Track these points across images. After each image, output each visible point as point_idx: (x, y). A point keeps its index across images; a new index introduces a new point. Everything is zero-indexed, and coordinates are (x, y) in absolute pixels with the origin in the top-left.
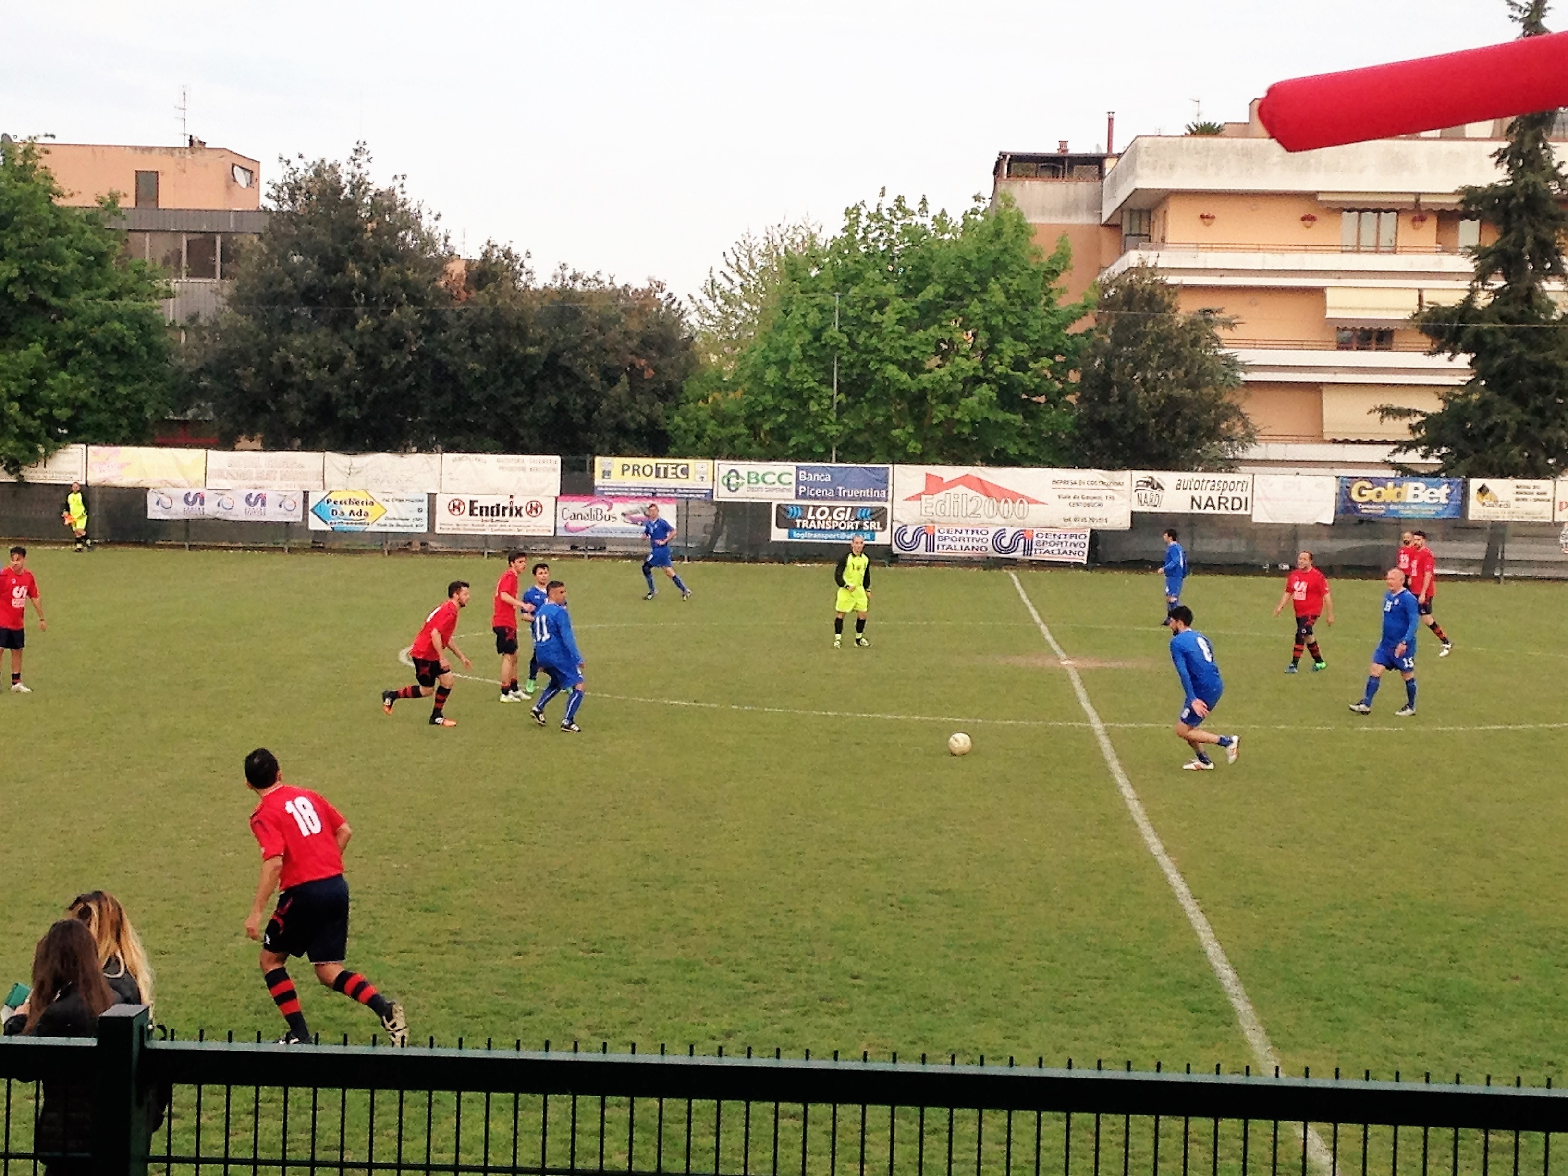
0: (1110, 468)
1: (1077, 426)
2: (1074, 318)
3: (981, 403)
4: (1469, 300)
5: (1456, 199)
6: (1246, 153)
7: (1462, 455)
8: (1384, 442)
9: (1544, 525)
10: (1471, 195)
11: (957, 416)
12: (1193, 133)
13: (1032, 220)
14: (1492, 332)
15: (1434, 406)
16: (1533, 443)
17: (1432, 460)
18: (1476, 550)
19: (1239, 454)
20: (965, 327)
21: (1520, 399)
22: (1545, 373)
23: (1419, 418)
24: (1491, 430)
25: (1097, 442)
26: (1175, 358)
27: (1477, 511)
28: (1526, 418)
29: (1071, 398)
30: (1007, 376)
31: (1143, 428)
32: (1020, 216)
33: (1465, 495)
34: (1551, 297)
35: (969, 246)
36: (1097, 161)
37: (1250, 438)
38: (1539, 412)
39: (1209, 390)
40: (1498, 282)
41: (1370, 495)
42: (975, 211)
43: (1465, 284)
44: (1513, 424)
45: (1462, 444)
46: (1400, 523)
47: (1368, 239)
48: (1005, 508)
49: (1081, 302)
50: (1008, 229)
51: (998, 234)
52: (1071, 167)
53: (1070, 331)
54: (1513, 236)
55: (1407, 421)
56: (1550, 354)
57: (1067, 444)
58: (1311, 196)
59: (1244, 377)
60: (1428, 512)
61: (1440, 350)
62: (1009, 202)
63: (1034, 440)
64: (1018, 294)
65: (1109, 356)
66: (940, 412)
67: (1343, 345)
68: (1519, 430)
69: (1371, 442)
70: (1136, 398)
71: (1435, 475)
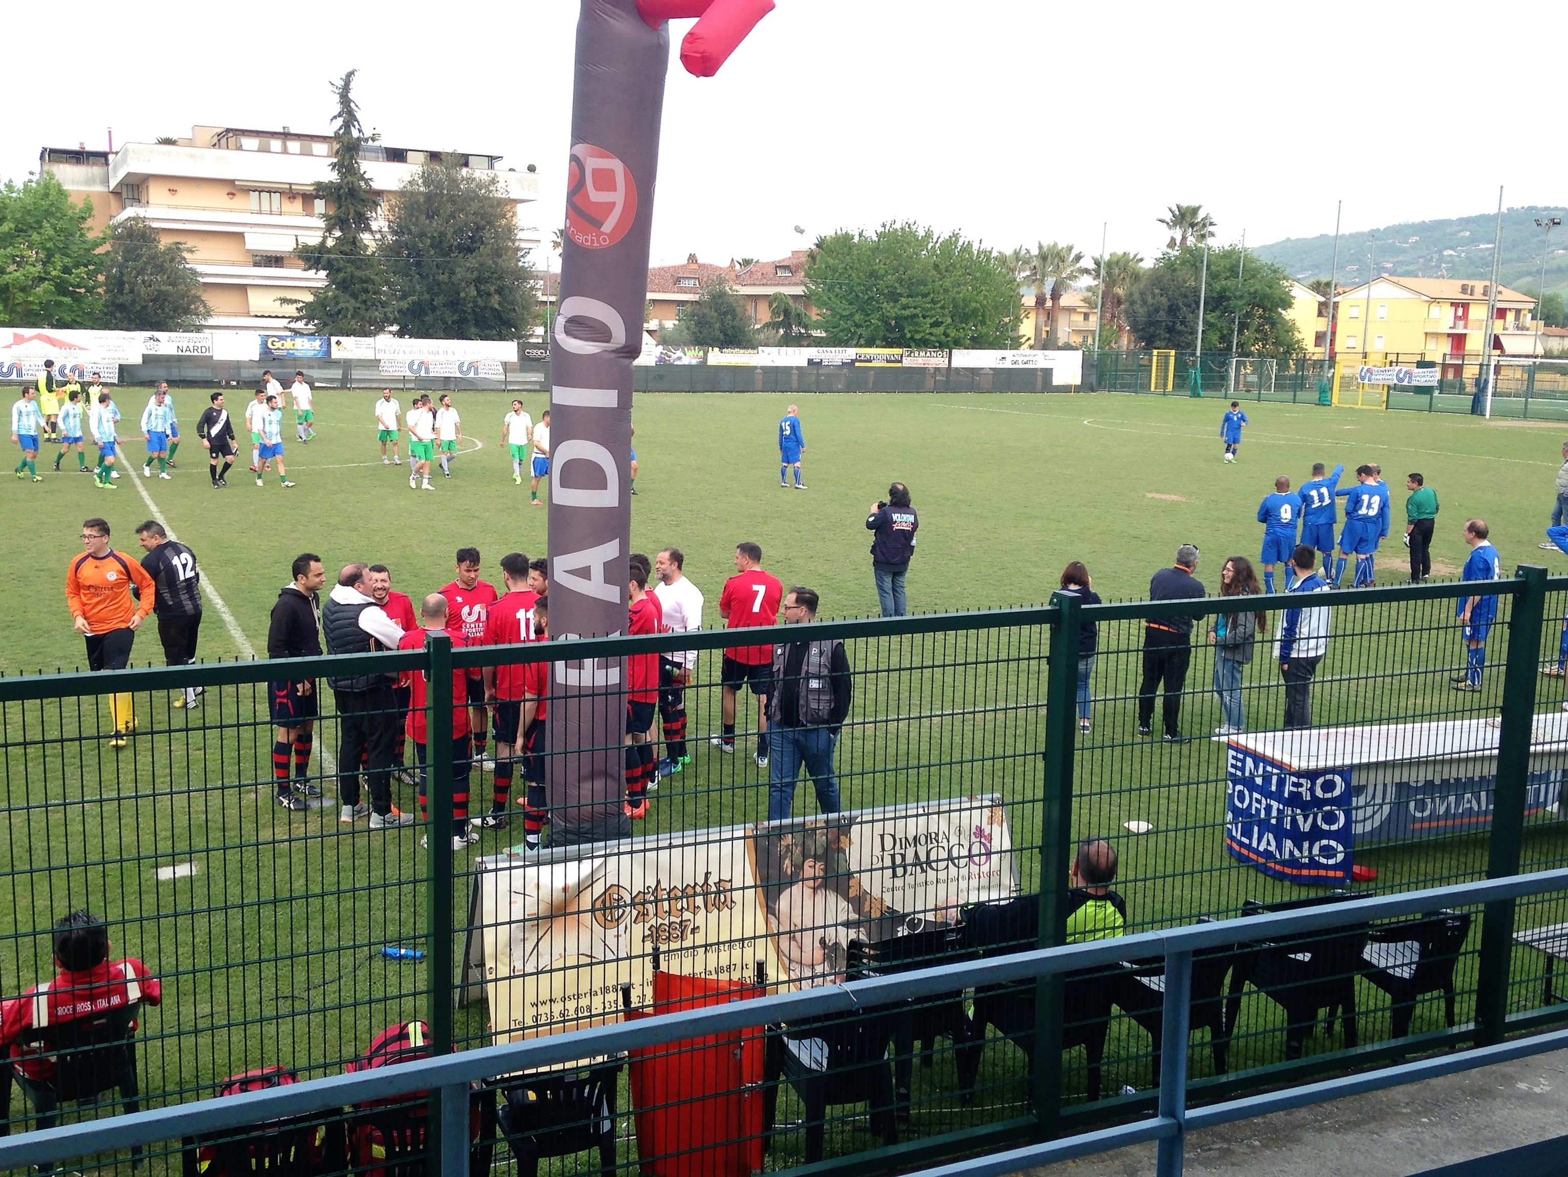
0: (127, 330)
1: (105, 306)
2: (97, 245)
3: (45, 292)
4: (323, 243)
5: (311, 188)
6: (192, 156)
7: (325, 324)
8: (284, 317)
9: (371, 361)
10: (319, 186)
11: (31, 299)
12: (160, 143)
13: (66, 187)
14: (336, 260)
15: (309, 298)
16: (363, 319)
17: (310, 326)
18: (337, 374)
19: (203, 322)
20: (30, 247)
21: (355, 296)
22: (366, 282)
23: (301, 304)
24: (340, 311)
25: (118, 315)
26: (161, 269)
27: (336, 353)
28: (358, 305)
29: (100, 290)
30: (59, 277)
31: (144, 308)
32: (59, 185)
33: (329, 345)
34: (366, 242)
35: (28, 200)
36: (104, 155)
37: (208, 314)
38: (365, 302)
39: (182, 287)
40: (338, 234)
41: (278, 345)
42: (30, 181)
43: (321, 233)
44: (351, 309)
45: (326, 319)
46: (295, 359)
47: (266, 207)
48: (64, 352)
49: (101, 235)
50: (53, 192)
51: (47, 195)
52: (88, 159)
53: (97, 251)
54: (343, 209)
55: (295, 306)
56: (367, 272)
57: (101, 316)
58: (231, 182)
59: (202, 280)
60: (310, 354)
61: (310, 269)
62: (52, 177)
63: (80, 313)
64: (61, 230)
65: (121, 267)
66: (20, 297)
67: (256, 264)
68: (355, 311)
69: (277, 317)
70: (139, 291)
71: (313, 334)
